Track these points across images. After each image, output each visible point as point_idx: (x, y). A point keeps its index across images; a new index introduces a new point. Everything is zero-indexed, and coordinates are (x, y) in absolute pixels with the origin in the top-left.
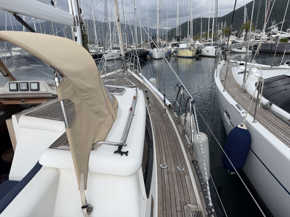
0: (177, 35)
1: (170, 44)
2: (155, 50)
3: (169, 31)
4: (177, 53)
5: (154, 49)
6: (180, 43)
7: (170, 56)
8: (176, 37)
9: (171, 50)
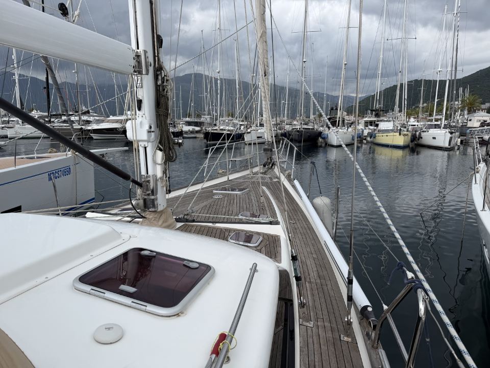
0: (376, 106)
1: (362, 121)
2: (333, 130)
3: (362, 99)
4: (375, 138)
5: (331, 129)
6: (381, 121)
7: (362, 142)
8: (374, 111)
9: (363, 132)
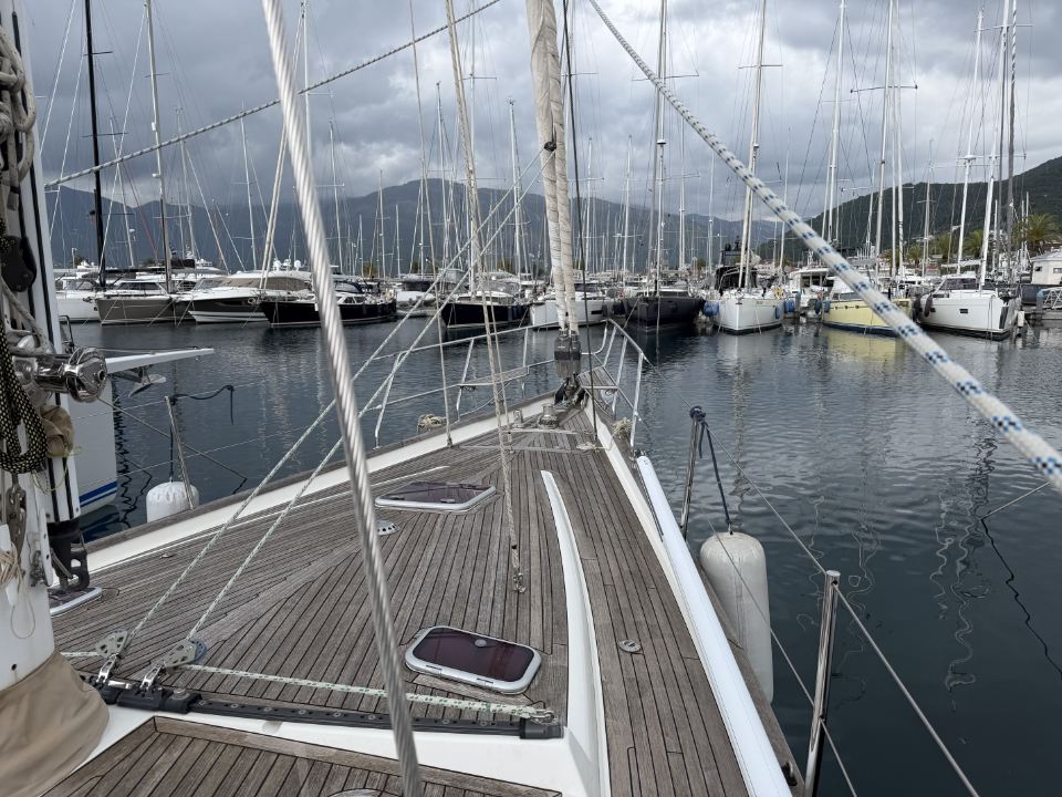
1: (796, 275)
2: (731, 295)
4: (827, 311)
5: (726, 293)
7: (796, 322)
9: (798, 298)
